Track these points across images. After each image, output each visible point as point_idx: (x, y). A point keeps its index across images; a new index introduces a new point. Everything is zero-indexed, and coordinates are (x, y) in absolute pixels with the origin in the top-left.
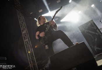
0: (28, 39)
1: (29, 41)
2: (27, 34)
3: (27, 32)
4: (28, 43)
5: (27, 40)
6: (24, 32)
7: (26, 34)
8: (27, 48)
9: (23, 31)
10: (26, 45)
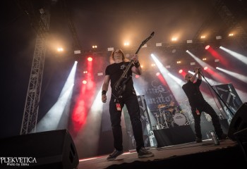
0: (38, 89)
1: (38, 93)
2: (40, 80)
3: (40, 76)
4: (34, 95)
5: (35, 91)
6: (34, 76)
7: (37, 80)
8: (28, 104)
9: (33, 73)
10: (29, 98)
